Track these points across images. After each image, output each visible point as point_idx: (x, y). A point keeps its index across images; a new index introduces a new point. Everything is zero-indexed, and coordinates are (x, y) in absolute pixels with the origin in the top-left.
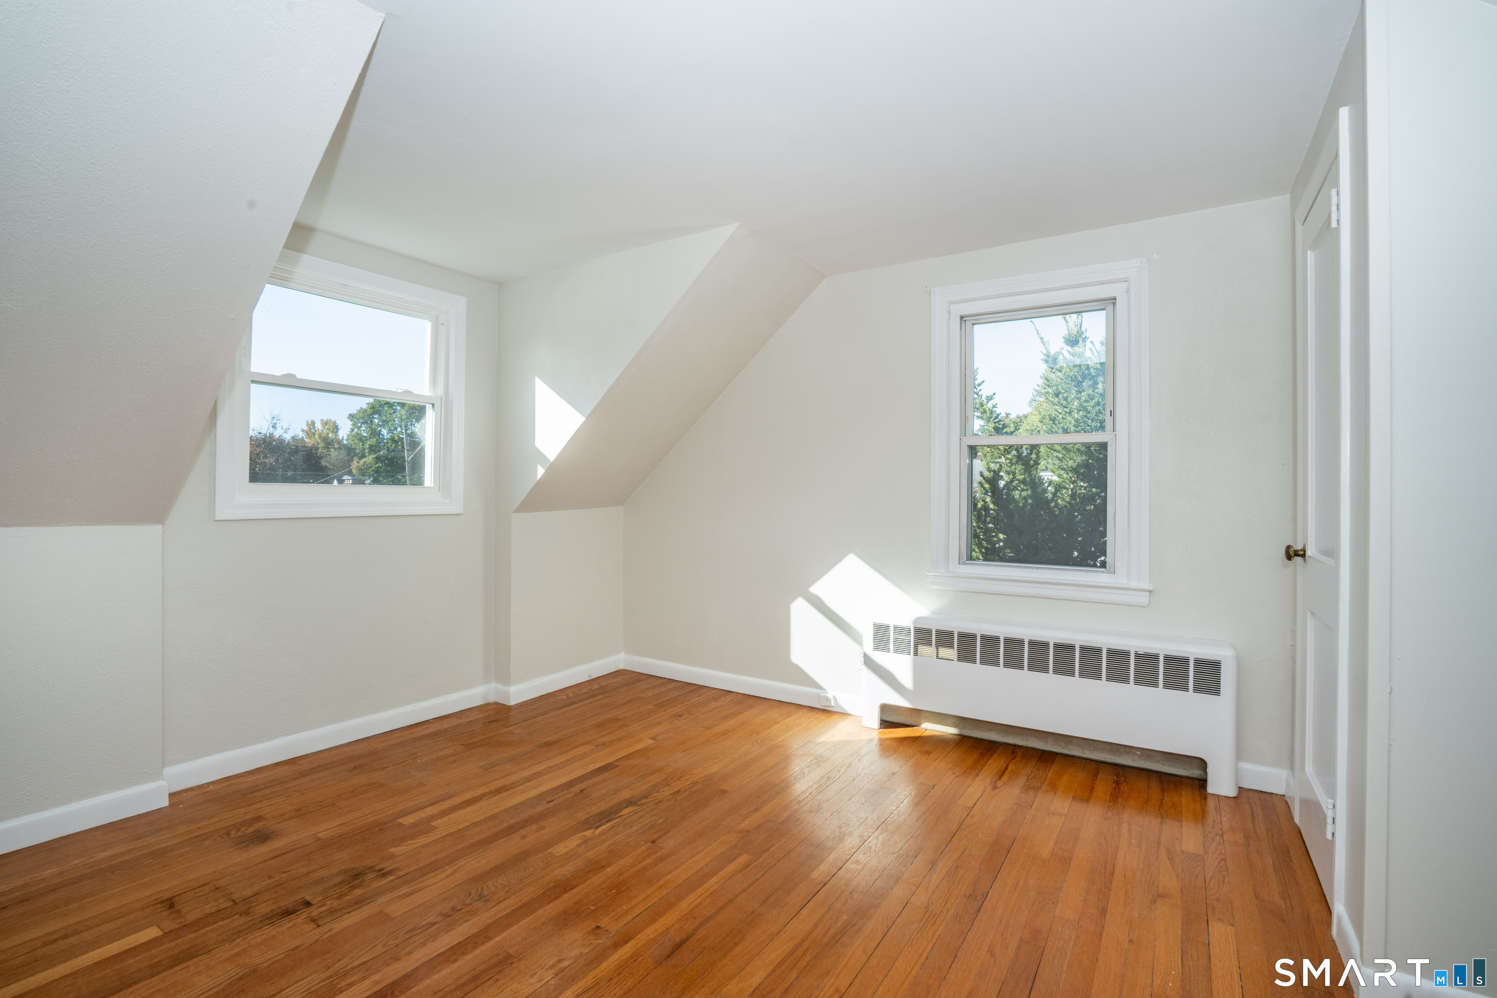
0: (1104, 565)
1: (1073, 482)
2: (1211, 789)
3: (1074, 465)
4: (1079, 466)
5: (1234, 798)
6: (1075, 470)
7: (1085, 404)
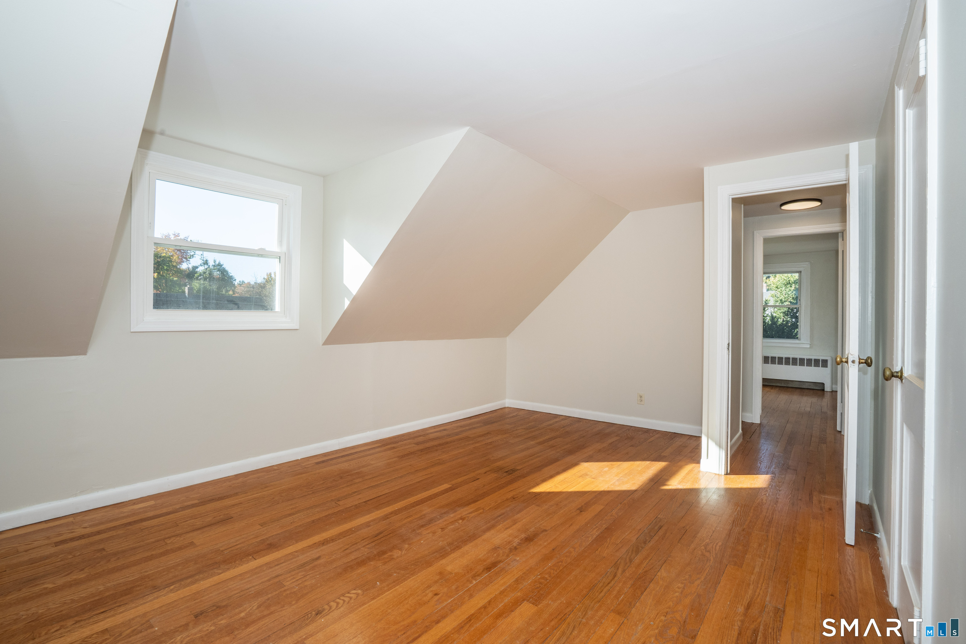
0: (797, 338)
1: (784, 316)
2: (825, 390)
3: (784, 311)
4: (785, 311)
5: (831, 392)
6: (784, 313)
7: (788, 292)
